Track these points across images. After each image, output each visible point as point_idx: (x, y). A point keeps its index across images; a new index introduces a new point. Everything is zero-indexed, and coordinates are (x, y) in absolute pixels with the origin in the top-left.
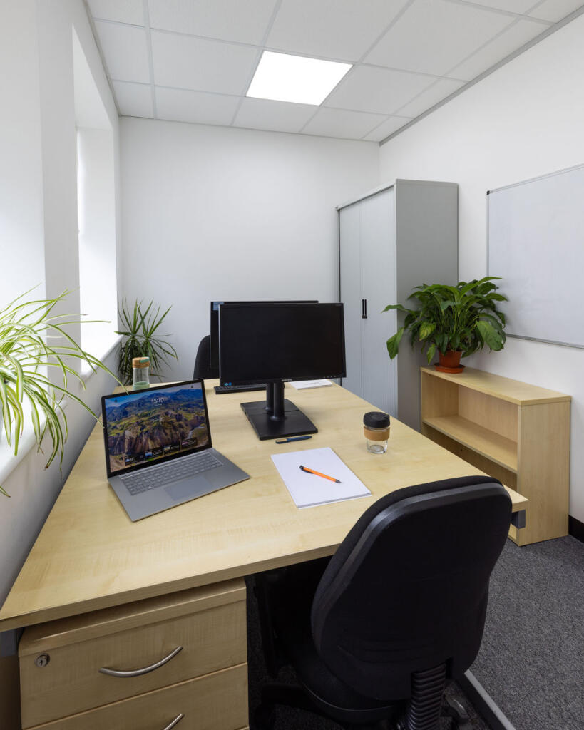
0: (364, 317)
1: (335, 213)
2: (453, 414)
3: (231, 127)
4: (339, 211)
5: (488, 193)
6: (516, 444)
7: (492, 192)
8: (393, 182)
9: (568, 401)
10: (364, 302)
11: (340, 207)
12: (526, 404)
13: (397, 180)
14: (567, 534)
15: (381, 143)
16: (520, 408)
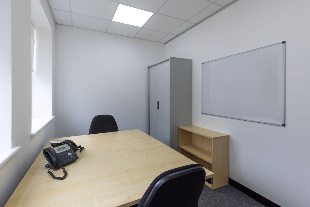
0: (158, 108)
1: (147, 68)
2: (190, 143)
3: (106, 32)
4: (149, 68)
5: (202, 64)
6: (211, 153)
7: (203, 63)
8: (169, 58)
9: (228, 137)
10: (158, 102)
11: (149, 66)
12: (214, 139)
13: (170, 57)
14: (228, 184)
15: (165, 43)
16: (212, 140)
